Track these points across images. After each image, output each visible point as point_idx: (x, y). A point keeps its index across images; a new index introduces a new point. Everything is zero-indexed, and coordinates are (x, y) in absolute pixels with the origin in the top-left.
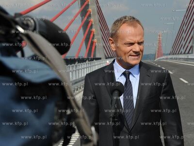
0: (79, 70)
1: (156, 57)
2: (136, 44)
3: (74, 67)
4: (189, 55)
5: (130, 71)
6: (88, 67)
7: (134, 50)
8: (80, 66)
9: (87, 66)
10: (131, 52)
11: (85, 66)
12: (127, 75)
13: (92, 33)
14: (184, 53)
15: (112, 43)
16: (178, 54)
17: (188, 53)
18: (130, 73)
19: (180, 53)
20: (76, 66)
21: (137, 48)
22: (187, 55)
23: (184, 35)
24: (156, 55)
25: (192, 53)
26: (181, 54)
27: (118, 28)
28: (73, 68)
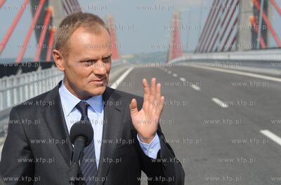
0: (23, 86)
1: (170, 58)
2: (100, 62)
3: (15, 81)
4: (231, 53)
5: (88, 102)
6: (41, 80)
7: (97, 72)
8: (26, 78)
9: (40, 78)
10: (92, 75)
11: (35, 79)
12: (84, 109)
13: (49, 15)
14: (222, 50)
15: (59, 58)
16: (211, 51)
17: (230, 50)
18: (88, 106)
19: (214, 48)
20: (18, 79)
21: (100, 68)
22: (228, 53)
23: (221, 16)
24: (171, 55)
25: (237, 49)
26: (216, 51)
27: (68, 35)
28: (12, 83)
